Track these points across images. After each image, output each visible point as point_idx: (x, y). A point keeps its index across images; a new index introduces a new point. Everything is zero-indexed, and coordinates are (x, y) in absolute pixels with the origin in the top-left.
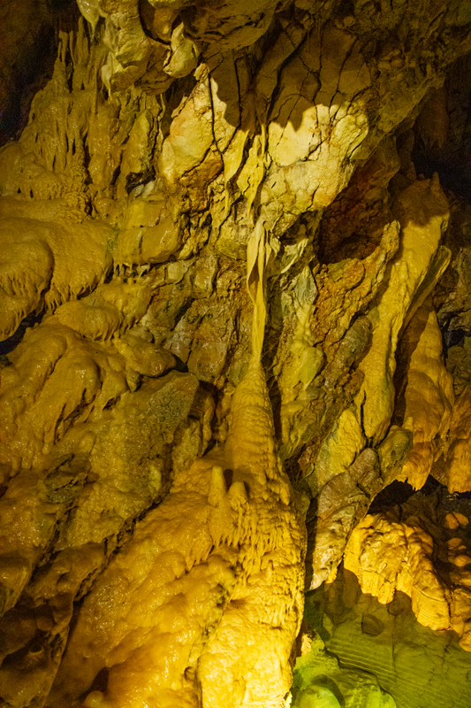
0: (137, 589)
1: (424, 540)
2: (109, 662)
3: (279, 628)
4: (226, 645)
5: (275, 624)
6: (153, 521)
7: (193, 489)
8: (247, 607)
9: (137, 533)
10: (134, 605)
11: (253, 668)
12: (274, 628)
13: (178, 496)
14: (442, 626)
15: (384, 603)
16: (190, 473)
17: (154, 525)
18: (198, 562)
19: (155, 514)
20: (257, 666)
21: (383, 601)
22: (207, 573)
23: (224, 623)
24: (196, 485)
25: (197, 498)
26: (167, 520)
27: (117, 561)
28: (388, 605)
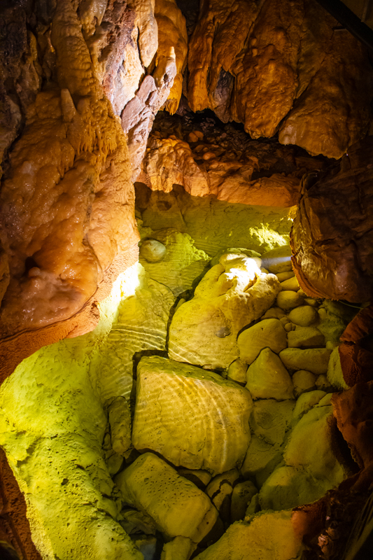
0: (31, 199)
1: (184, 146)
2: (30, 253)
3: (126, 204)
4: (99, 221)
5: (124, 202)
6: (22, 149)
7: (45, 116)
8: (105, 195)
9: (13, 161)
10: (32, 212)
11: (118, 232)
12: (124, 205)
13: (35, 125)
14: (206, 193)
15: (168, 192)
16: (37, 105)
17: (25, 151)
18: (67, 169)
19: (21, 143)
20: (120, 231)
21: (167, 191)
22: (77, 174)
23: (94, 208)
24: (46, 112)
25: (52, 122)
26: (34, 145)
27: (7, 185)
28: (170, 192)
